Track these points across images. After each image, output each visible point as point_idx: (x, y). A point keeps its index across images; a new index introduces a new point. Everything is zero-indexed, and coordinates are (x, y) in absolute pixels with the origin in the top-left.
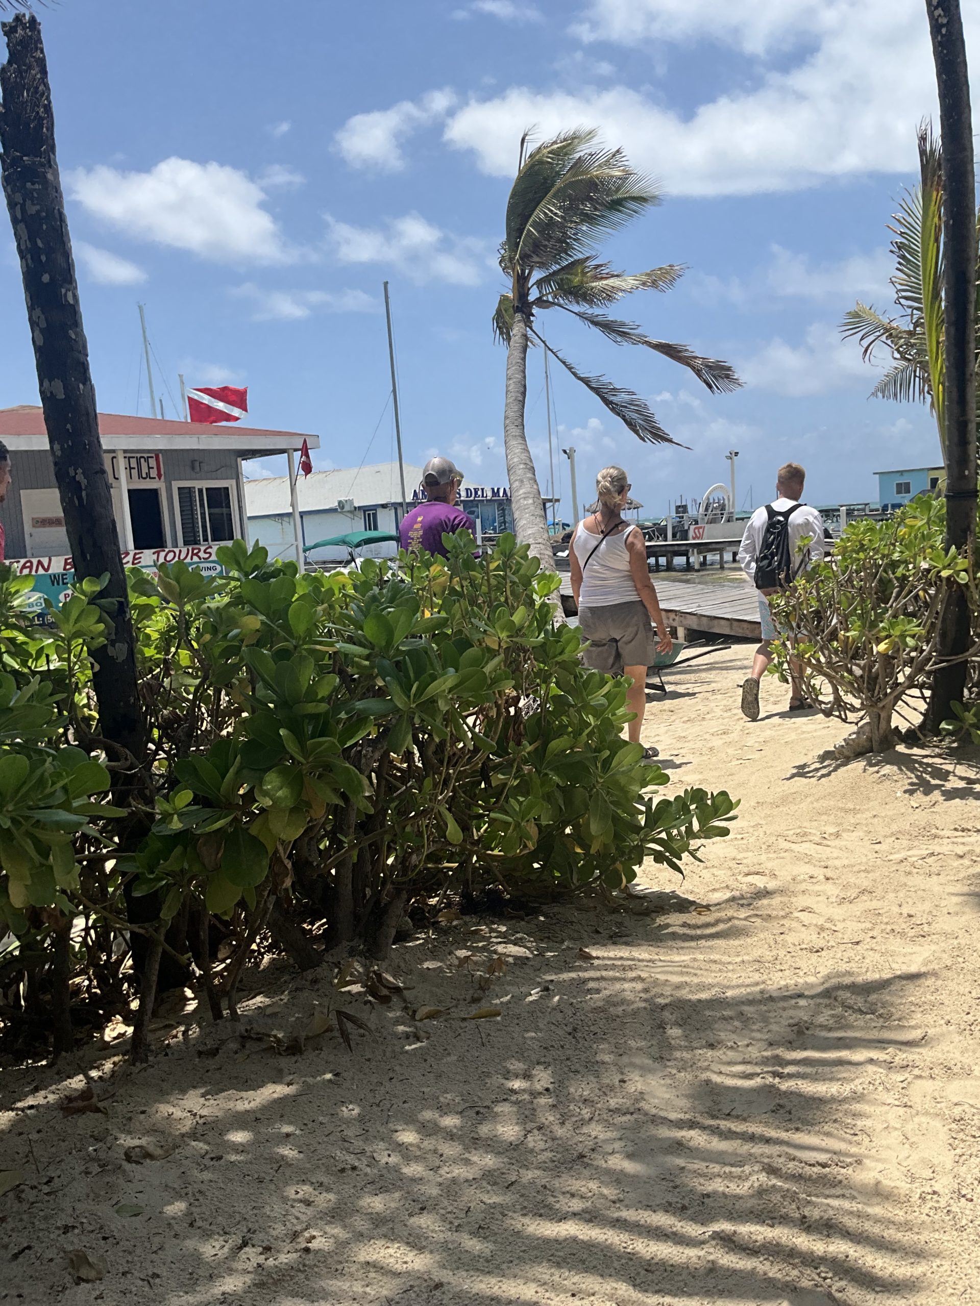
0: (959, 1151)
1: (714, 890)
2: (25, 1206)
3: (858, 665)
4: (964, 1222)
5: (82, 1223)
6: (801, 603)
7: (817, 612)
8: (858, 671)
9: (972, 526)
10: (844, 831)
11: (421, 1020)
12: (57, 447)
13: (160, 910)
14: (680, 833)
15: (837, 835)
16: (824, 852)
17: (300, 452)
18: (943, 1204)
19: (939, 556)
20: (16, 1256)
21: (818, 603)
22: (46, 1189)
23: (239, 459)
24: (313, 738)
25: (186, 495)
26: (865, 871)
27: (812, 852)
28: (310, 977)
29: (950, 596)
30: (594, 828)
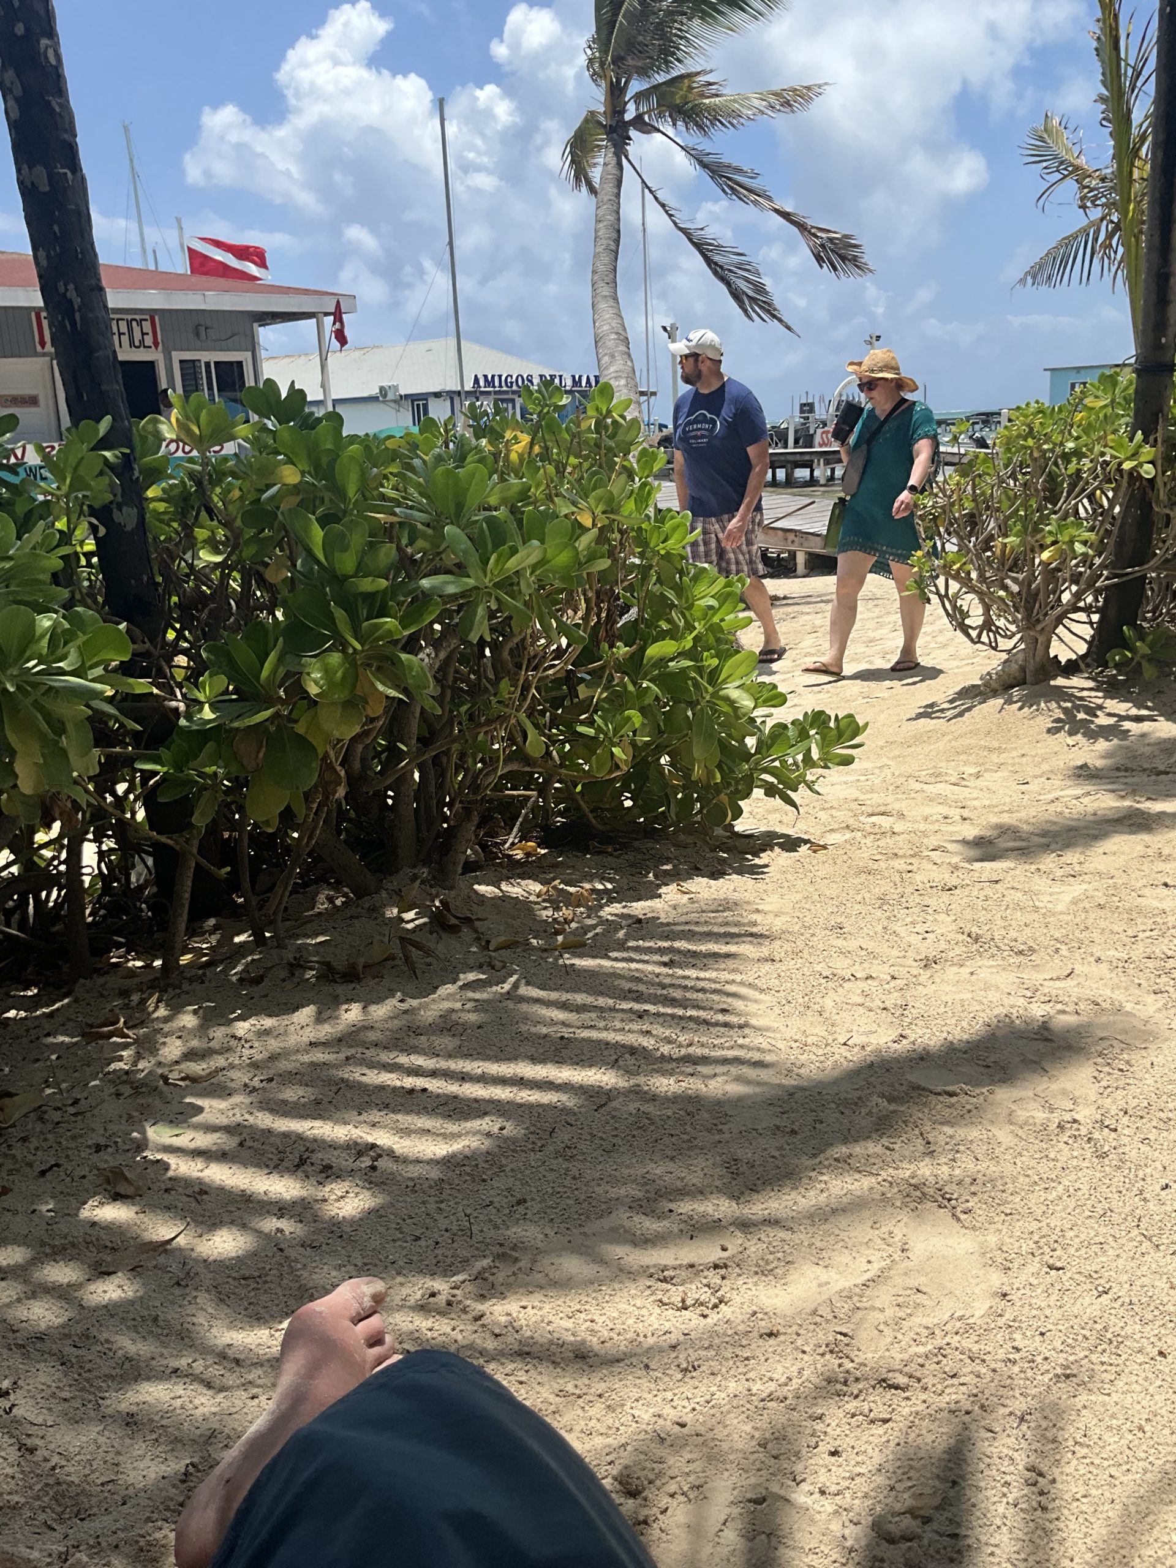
0: (1104, 1083)
1: (832, 830)
2: (50, 1126)
3: (1015, 580)
4: (1106, 1149)
5: (116, 1143)
6: (953, 504)
7: (972, 515)
8: (1015, 588)
9: (1166, 409)
10: (986, 770)
11: (495, 950)
12: (42, 254)
13: (192, 814)
14: (795, 763)
15: (978, 776)
16: (961, 793)
17: (332, 318)
18: (1084, 1131)
19: (1122, 446)
20: (43, 1173)
21: (973, 505)
22: (72, 1110)
23: (255, 325)
24: (368, 619)
25: (189, 369)
26: (1010, 811)
27: (948, 793)
28: (367, 905)
29: (1132, 495)
30: (697, 752)
